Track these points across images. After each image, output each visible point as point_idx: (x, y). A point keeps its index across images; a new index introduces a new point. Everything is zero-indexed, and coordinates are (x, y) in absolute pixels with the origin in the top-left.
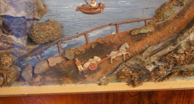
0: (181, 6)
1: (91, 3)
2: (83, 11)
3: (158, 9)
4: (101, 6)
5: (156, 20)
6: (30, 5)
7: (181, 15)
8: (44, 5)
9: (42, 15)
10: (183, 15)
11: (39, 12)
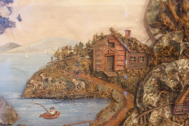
0: (114, 111)
1: (50, 112)
2: (45, 117)
3: (98, 114)
4: (58, 113)
5: (97, 121)
6: (6, 115)
7: (114, 117)
8: (16, 114)
9: (14, 122)
10: (116, 117)
11: (12, 120)
